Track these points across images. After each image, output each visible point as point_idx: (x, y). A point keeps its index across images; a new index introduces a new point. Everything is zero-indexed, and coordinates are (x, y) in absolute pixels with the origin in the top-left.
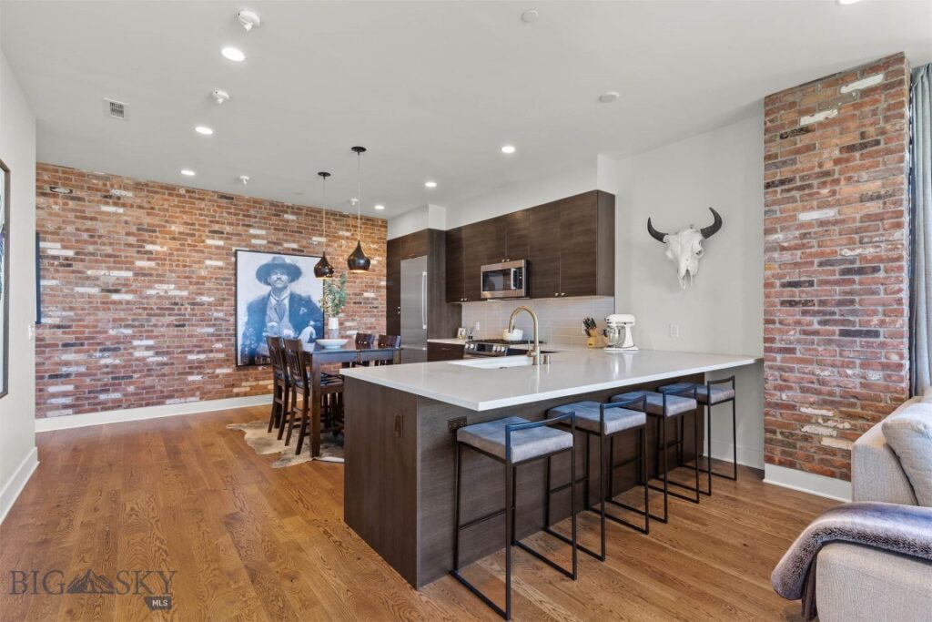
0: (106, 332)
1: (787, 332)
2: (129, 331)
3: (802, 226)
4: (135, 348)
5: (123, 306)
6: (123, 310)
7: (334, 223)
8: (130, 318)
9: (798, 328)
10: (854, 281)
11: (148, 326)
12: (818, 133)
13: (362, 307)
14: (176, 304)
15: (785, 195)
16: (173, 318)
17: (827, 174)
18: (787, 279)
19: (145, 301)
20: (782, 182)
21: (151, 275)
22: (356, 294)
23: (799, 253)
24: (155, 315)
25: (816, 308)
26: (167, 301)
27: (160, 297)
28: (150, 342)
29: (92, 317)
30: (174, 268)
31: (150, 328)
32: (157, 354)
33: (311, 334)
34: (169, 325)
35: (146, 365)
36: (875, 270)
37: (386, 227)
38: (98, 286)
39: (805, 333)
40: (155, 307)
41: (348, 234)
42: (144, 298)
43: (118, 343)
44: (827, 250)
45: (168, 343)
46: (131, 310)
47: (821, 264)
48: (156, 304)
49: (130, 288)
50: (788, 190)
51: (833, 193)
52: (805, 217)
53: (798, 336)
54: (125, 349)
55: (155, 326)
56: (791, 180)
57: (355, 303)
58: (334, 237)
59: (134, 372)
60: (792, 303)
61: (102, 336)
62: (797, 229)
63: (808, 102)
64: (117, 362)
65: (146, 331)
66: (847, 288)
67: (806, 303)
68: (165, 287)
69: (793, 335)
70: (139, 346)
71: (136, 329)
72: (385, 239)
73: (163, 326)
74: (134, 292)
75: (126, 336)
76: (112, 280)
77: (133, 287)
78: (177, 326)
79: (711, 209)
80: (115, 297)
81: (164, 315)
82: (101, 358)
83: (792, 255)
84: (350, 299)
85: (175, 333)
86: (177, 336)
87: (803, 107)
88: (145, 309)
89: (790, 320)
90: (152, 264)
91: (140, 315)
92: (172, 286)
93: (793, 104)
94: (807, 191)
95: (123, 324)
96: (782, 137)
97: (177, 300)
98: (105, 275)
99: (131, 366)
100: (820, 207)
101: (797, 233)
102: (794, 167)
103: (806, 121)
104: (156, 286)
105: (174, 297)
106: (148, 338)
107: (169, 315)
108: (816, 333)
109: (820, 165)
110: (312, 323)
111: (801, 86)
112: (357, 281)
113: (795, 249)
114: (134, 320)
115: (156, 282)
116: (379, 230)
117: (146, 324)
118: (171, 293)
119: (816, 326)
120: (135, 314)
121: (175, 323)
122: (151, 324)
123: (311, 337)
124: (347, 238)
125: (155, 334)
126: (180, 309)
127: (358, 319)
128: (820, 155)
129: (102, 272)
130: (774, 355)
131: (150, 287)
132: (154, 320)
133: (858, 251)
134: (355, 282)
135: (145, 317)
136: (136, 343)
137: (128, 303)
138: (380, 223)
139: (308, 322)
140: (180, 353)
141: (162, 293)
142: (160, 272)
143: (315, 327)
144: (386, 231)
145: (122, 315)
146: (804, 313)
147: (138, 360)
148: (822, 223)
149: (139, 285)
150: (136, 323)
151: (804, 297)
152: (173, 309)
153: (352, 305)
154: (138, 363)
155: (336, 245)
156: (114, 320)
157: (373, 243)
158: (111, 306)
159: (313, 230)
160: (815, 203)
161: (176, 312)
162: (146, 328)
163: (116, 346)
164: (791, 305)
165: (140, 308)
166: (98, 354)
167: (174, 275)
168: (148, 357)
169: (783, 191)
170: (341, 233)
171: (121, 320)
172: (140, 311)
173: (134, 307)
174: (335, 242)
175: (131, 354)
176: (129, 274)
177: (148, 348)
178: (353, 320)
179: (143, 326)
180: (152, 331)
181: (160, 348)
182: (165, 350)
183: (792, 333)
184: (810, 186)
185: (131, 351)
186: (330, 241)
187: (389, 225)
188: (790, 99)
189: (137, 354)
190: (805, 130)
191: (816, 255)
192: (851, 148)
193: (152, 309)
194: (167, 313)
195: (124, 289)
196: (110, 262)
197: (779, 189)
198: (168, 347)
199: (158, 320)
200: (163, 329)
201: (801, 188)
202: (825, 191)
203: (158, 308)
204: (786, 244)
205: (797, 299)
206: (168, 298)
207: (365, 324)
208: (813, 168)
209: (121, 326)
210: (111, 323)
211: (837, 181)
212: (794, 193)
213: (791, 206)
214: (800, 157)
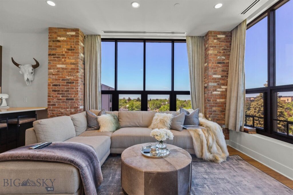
1: (54, 99)
3: (58, 68)
9: (56, 98)
10: (69, 85)
12: (62, 43)
15: (54, 59)
17: (63, 55)
18: (54, 84)
20: (53, 55)
23: (57, 76)
25: (61, 92)
36: (73, 83)
39: (58, 99)
44: (63, 76)
47: (62, 80)
50: (55, 57)
51: (65, 61)
52: (59, 66)
53: (56, 100)
56: (55, 55)
60: (55, 91)
62: (57, 69)
63: (59, 33)
66: (68, 87)
67: (58, 91)
69: (55, 100)
79: (34, 58)
83: (55, 76)
87: (58, 34)
89: (54, 96)
93: (56, 33)
94: (59, 59)
96: (53, 41)
100: (62, 64)
101: (56, 70)
102: (56, 51)
103: (59, 38)
108: (61, 99)
109: (62, 52)
111: (58, 28)
113: (56, 75)
119: (61, 98)
128: (62, 49)
130: (50, 106)
133: (70, 77)
146: (58, 94)
148: (63, 69)
151: (58, 89)
160: (61, 63)
164: (55, 92)
169: (53, 57)
183: (55, 99)
184: (60, 57)
188: (55, 31)
190: (59, 41)
191: (61, 77)
192: (68, 49)
197: (52, 56)
201: (58, 58)
202: (63, 60)
204: (54, 73)
205: (56, 90)
208: (60, 53)
211: (66, 58)
212: (56, 59)
213: (55, 62)
214: (57, 49)
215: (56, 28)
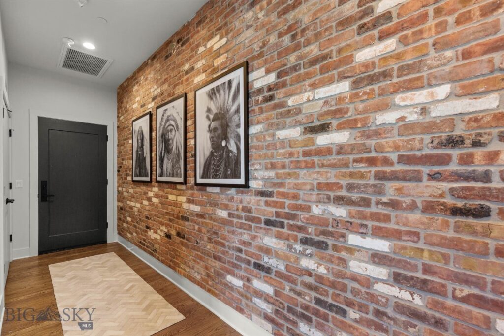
0: (308, 209)
2: (341, 212)
4: (351, 250)
5: (334, 158)
6: (333, 166)
8: (344, 182)
11: (378, 203)
14: (454, 142)
16: (446, 186)
19: (372, 143)
21: (386, 75)
24: (394, 177)
26: (427, 138)
27: (406, 128)
28: (382, 245)
29: (291, 180)
30: (453, 30)
31: (381, 209)
32: (398, 279)
34: (429, 208)
35: (373, 298)
38: (298, 123)
40: (394, 157)
42: (368, 137)
43: (325, 233)
45: (426, 259)
46: (346, 165)
48: (397, 148)
49: (346, 117)
54: (336, 248)
55: (394, 204)
59: (350, 304)
61: (303, 215)
64: (322, 270)
65: (375, 217)
68: (421, 96)
70: (359, 249)
71: (354, 209)
73: (413, 207)
74: (350, 125)
75: (337, 222)
76: (317, 108)
77: (351, 114)
78: (456, 212)
80: (322, 140)
81: (417, 178)
82: (303, 254)
85: (451, 234)
86: (455, 244)
88: (372, 162)
90: (391, 44)
91: (362, 176)
92: (443, 90)
95: (332, 194)
97: (460, 130)
98: (308, 101)
99: (344, 288)
104: (398, 99)
105: (450, 121)
106: (378, 233)
107: (432, 177)
114: (350, 188)
115: (398, 89)
117: (373, 199)
118: (438, 112)
120: (352, 175)
121: (449, 201)
122: (385, 200)
125: (392, 226)
126: (466, 160)
129: (306, 96)
131: (384, 107)
132: (391, 188)
135: (372, 182)
136: (353, 239)
137: (341, 149)
140: (465, 299)
141: (413, 117)
142: (409, 60)
145: (331, 176)
147: (354, 278)
149: (361, 106)
150: (355, 196)
152: (445, 160)
154: (356, 285)
156: (320, 186)
158: (316, 159)
161: (454, 167)
162: (374, 209)
163: (322, 238)
165: (360, 161)
166: (299, 247)
167: (449, 53)
168: (377, 280)
171: (329, 186)
172: (362, 167)
173: (352, 157)
175: (343, 261)
176: (343, 87)
177: (377, 258)
179: (366, 203)
180: (387, 218)
181: (405, 265)
182: (420, 275)
185: (343, 254)
189: (357, 266)
193: (387, 162)
194: (425, 170)
195: (335, 123)
196: (314, 74)
198: (427, 269)
199: (399, 190)
200: (415, 217)
203: (402, 159)
206: (429, 128)
209: (329, 198)
210: (316, 192)
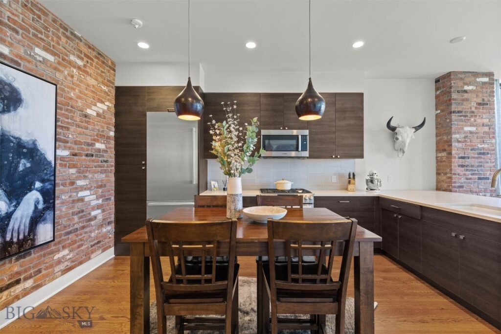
1: (461, 178)
3: (465, 132)
7: (64, 39)
9: (465, 177)
10: (482, 158)
12: (470, 94)
13: (93, 161)
15: (460, 118)
17: (473, 112)
18: (461, 155)
20: (459, 112)
22: (88, 144)
23: (464, 144)
25: (470, 168)
33: (37, 202)
36: (488, 154)
37: (114, 70)
39: (467, 179)
41: (80, 63)
44: (473, 144)
47: (471, 150)
50: (461, 116)
51: (475, 121)
52: (467, 129)
53: (465, 180)
56: (461, 112)
57: (87, 155)
58: (64, 59)
60: (462, 166)
62: (464, 134)
63: (467, 80)
66: (480, 160)
67: (467, 166)
69: (463, 180)
72: (113, 83)
79: (425, 118)
83: (462, 145)
84: (82, 149)
87: (465, 82)
89: (462, 173)
93: (461, 79)
94: (467, 118)
96: (458, 92)
100: (471, 126)
101: (463, 135)
102: (462, 107)
103: (466, 88)
108: (470, 179)
109: (471, 109)
110: (38, 185)
111: (464, 72)
112: (90, 127)
113: (463, 142)
116: (109, 71)
119: (470, 176)
123: (36, 207)
124: (79, 68)
127: (90, 176)
128: (471, 104)
130: (456, 189)
133: (483, 146)
134: (87, 128)
138: (110, 63)
139: (33, 183)
143: (42, 191)
144: (115, 75)
146: (467, 170)
148: (471, 132)
151: (467, 164)
153: (84, 157)
155: (66, 73)
157: (104, 84)
159: (34, 35)
160: (469, 123)
164: (462, 167)
169: (458, 116)
170: (72, 58)
174: (65, 67)
178: (85, 177)
183: (462, 179)
184: (467, 116)
186: (59, 63)
187: (116, 69)
188: (460, 76)
190: (466, 92)
191: (468, 146)
192: (480, 104)
197: (457, 114)
201: (465, 116)
202: (472, 119)
204: (460, 140)
205: (464, 164)
207: (97, 181)
208: (468, 109)
211: (476, 116)
212: (462, 118)
213: (461, 123)
214: (465, 103)
215: (461, 72)
